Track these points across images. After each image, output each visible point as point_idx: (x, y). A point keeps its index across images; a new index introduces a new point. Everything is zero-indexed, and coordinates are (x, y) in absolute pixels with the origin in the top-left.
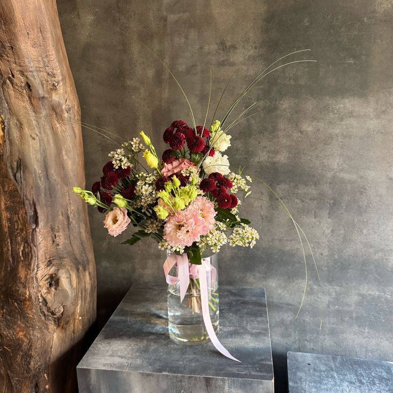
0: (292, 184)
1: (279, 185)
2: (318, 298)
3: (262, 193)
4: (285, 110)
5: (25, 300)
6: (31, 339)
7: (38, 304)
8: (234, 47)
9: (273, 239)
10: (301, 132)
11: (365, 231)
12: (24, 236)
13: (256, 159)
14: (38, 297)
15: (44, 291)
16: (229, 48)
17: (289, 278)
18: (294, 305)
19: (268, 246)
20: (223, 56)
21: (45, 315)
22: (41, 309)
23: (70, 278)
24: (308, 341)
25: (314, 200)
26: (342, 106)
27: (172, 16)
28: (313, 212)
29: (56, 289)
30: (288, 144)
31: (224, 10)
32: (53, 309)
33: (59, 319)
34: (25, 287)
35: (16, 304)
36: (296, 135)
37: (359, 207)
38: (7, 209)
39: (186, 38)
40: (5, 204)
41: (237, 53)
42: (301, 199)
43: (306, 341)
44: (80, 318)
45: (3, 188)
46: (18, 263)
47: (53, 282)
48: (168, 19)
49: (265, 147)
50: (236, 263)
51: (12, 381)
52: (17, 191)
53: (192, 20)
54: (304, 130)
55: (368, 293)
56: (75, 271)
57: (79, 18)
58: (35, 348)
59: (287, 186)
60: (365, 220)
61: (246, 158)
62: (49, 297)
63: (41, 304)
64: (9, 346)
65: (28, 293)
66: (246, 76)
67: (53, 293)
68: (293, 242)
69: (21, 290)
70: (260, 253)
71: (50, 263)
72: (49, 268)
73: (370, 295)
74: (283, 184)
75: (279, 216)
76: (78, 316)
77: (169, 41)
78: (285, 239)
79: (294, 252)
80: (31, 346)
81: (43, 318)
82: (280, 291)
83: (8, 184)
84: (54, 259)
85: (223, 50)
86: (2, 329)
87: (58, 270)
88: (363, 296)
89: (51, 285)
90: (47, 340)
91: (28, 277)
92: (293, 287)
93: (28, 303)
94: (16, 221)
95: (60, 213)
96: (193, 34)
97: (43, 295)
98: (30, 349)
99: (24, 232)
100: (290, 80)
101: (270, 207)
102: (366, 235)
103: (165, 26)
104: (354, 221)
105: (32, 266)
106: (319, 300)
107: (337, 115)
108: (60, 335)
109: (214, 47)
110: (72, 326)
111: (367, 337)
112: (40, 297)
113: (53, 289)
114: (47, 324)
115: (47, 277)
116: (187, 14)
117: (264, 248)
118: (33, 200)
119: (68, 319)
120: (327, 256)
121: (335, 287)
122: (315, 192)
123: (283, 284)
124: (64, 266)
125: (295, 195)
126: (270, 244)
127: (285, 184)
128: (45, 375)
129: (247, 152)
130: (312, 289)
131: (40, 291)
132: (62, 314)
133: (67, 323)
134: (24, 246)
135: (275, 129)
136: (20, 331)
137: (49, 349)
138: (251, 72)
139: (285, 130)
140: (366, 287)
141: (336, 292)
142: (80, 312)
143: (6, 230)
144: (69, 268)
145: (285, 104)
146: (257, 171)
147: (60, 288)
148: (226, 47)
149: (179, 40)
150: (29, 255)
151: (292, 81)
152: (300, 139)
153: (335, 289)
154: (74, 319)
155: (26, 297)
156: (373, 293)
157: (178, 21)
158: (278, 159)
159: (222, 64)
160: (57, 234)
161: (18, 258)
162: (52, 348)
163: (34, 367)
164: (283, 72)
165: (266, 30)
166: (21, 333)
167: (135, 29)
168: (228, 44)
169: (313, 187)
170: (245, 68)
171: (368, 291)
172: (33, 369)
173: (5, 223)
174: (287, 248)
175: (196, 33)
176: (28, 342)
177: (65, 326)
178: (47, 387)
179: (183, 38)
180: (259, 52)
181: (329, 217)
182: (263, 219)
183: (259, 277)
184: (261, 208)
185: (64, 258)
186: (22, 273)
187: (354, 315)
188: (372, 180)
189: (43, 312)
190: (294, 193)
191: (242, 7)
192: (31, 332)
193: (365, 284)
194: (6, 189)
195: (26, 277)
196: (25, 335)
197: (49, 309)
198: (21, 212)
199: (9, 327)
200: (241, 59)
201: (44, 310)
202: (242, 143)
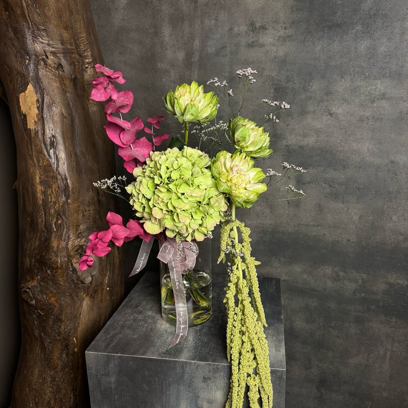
0: (320, 169)
2: (344, 284)
3: (289, 178)
4: (314, 92)
5: (57, 268)
6: (62, 304)
8: (263, 28)
9: (299, 224)
10: (331, 115)
11: (394, 218)
12: (57, 209)
13: (284, 143)
15: (75, 261)
16: (259, 29)
17: (315, 263)
18: (319, 291)
19: (294, 231)
20: (252, 38)
21: (74, 283)
22: (71, 278)
24: (332, 328)
25: (342, 185)
26: (373, 87)
28: (341, 197)
30: (318, 127)
32: (82, 278)
33: (88, 288)
34: (57, 256)
35: (49, 272)
36: (325, 117)
37: (389, 193)
38: (41, 182)
39: (216, 20)
40: (40, 178)
41: (266, 34)
42: (329, 184)
43: (330, 328)
44: (108, 289)
45: (39, 163)
46: (51, 233)
49: (293, 130)
50: (261, 247)
51: (45, 342)
52: (51, 166)
53: (222, 1)
54: (333, 113)
55: (396, 281)
58: (66, 313)
59: (315, 171)
60: (395, 206)
63: (71, 272)
64: (42, 310)
65: (59, 261)
66: (276, 57)
68: (319, 227)
69: (54, 258)
70: (286, 238)
71: (80, 235)
72: (79, 240)
73: (398, 283)
75: (306, 201)
76: (105, 288)
77: (200, 23)
78: (311, 224)
79: (320, 237)
80: (62, 311)
81: (73, 286)
82: (305, 276)
83: (43, 160)
84: (84, 232)
85: (253, 31)
86: (36, 293)
88: (391, 285)
90: (76, 307)
91: (60, 246)
92: (318, 272)
93: (59, 271)
94: (50, 195)
95: (91, 189)
96: (223, 15)
97: (73, 264)
98: (61, 314)
99: (57, 205)
102: (395, 222)
103: (196, 8)
104: (383, 208)
105: (64, 236)
106: (345, 287)
107: (368, 97)
108: (89, 302)
109: (244, 28)
110: (100, 295)
111: (394, 327)
112: (70, 266)
114: (76, 292)
115: (77, 248)
117: (290, 233)
118: (65, 175)
119: (96, 288)
120: (355, 243)
121: (362, 275)
122: (343, 177)
123: (308, 270)
125: (323, 179)
126: (296, 229)
128: (74, 339)
130: (338, 276)
131: (71, 261)
132: (91, 283)
133: (96, 292)
134: (57, 217)
135: (304, 112)
136: (52, 296)
137: (78, 315)
138: (281, 53)
140: (394, 276)
141: (363, 279)
142: (108, 283)
143: (40, 202)
145: (315, 86)
146: (284, 155)
148: (256, 28)
149: (209, 23)
150: (61, 227)
151: (322, 61)
152: (329, 122)
153: (362, 276)
154: (102, 289)
155: (58, 266)
156: (401, 282)
158: (306, 143)
159: (251, 45)
160: (87, 209)
161: (51, 229)
162: (80, 314)
163: (64, 331)
165: (296, 10)
166: (53, 299)
167: (166, 12)
168: (258, 25)
169: (342, 172)
170: (274, 49)
171: (396, 279)
172: (63, 332)
173: (40, 196)
174: (313, 234)
175: (226, 15)
176: (59, 307)
177: (93, 295)
178: (76, 350)
179: (213, 20)
180: (289, 32)
181: (357, 203)
182: (289, 203)
183: (284, 262)
186: (55, 244)
187: (381, 304)
188: (403, 165)
192: (62, 298)
193: (393, 273)
194: (41, 164)
195: (58, 247)
196: (56, 301)
197: (78, 278)
198: (54, 186)
199: (42, 292)
200: (271, 40)
201: (74, 279)
202: (270, 126)
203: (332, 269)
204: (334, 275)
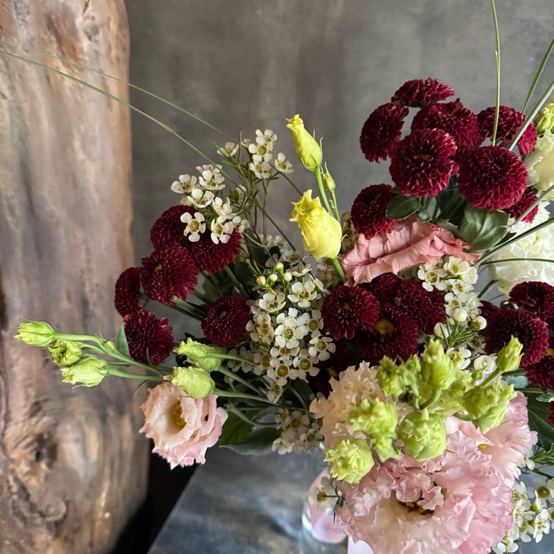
7: (9, 498)
14: (8, 482)
15: (24, 468)
21: (24, 519)
22: (14, 508)
23: (82, 441)
29: (50, 465)
32: (42, 508)
33: (58, 524)
44: (107, 515)
47: (44, 451)
56: (97, 422)
62: (33, 483)
63: (15, 497)
67: (42, 475)
71: (36, 409)
72: (34, 420)
81: (20, 524)
87: (56, 425)
89: (39, 456)
95: (64, 295)
97: (20, 476)
110: (87, 534)
112: (12, 483)
113: (43, 466)
115: (29, 439)
119: (76, 525)
124: (70, 415)
131: (13, 470)
132: (65, 516)
133: (76, 531)
142: (106, 504)
144: (82, 419)
147: (58, 464)
189: (19, 514)
197: (32, 508)
201: (23, 510)
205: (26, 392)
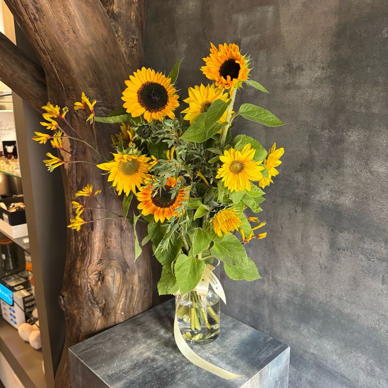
0: (357, 235)
1: (341, 232)
3: (322, 238)
4: (352, 143)
5: (78, 286)
6: (81, 317)
7: (88, 292)
8: (300, 69)
9: (331, 295)
10: (371, 172)
12: (83, 237)
13: (318, 198)
14: (88, 286)
15: (93, 283)
16: (296, 70)
17: (346, 346)
18: (349, 380)
19: (325, 301)
20: (289, 79)
21: (91, 302)
22: (88, 297)
23: (114, 278)
25: (383, 261)
27: (245, 38)
28: (381, 276)
29: (101, 284)
30: (355, 184)
31: (293, 28)
32: (97, 300)
33: (103, 308)
34: (78, 276)
36: (365, 175)
41: (303, 75)
42: (366, 256)
44: (122, 313)
46: (78, 256)
47: (101, 278)
48: (242, 42)
49: (328, 185)
50: (291, 309)
53: (262, 41)
54: (375, 171)
56: (121, 272)
57: (177, 47)
58: (84, 326)
59: (351, 237)
61: (306, 194)
62: (96, 289)
63: (89, 293)
65: (80, 281)
66: (311, 101)
67: (99, 287)
69: (76, 278)
70: (317, 307)
71: (100, 261)
72: (98, 265)
74: (346, 233)
75: (339, 270)
78: (345, 299)
79: (355, 318)
80: (81, 323)
81: (90, 304)
82: (335, 357)
84: (104, 259)
85: (290, 72)
87: (105, 269)
89: (99, 279)
90: (92, 322)
91: (81, 269)
92: (350, 358)
93: (79, 289)
95: (114, 223)
96: (262, 56)
97: (92, 285)
98: (80, 325)
99: (83, 234)
100: (360, 107)
101: (330, 256)
105: (86, 261)
108: (104, 322)
109: (280, 69)
110: (113, 318)
113: (99, 283)
114: (93, 310)
115: (96, 272)
116: (258, 35)
117: (321, 302)
119: (109, 311)
122: (384, 252)
123: (339, 351)
124: (111, 267)
125: (360, 249)
126: (328, 299)
127: (348, 233)
129: (308, 188)
130: (372, 370)
131: (90, 282)
132: (105, 305)
133: (109, 314)
134: (83, 244)
135: (340, 165)
136: (75, 309)
137: (93, 331)
138: (317, 97)
139: (351, 167)
144: (115, 269)
145: (354, 136)
147: (104, 284)
148: (292, 68)
150: (85, 252)
151: (363, 108)
152: (369, 181)
154: (116, 313)
157: (250, 43)
158: (342, 202)
159: (287, 87)
160: (109, 239)
161: (78, 252)
162: (95, 330)
164: (353, 97)
165: (335, 47)
166: (75, 311)
168: (295, 65)
169: (383, 244)
170: (310, 91)
174: (347, 311)
175: (265, 55)
176: (79, 319)
177: (107, 316)
180: (326, 73)
182: (321, 268)
183: (314, 333)
184: (320, 255)
185: (113, 260)
186: (78, 265)
189: (90, 300)
190: (359, 247)
191: (311, 21)
192: (81, 313)
195: (80, 269)
196: (77, 313)
197: (94, 299)
200: (307, 82)
201: (91, 299)
202: (303, 177)
203: (367, 360)
204: (368, 368)
205: (98, 255)
